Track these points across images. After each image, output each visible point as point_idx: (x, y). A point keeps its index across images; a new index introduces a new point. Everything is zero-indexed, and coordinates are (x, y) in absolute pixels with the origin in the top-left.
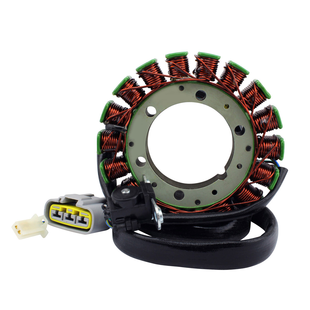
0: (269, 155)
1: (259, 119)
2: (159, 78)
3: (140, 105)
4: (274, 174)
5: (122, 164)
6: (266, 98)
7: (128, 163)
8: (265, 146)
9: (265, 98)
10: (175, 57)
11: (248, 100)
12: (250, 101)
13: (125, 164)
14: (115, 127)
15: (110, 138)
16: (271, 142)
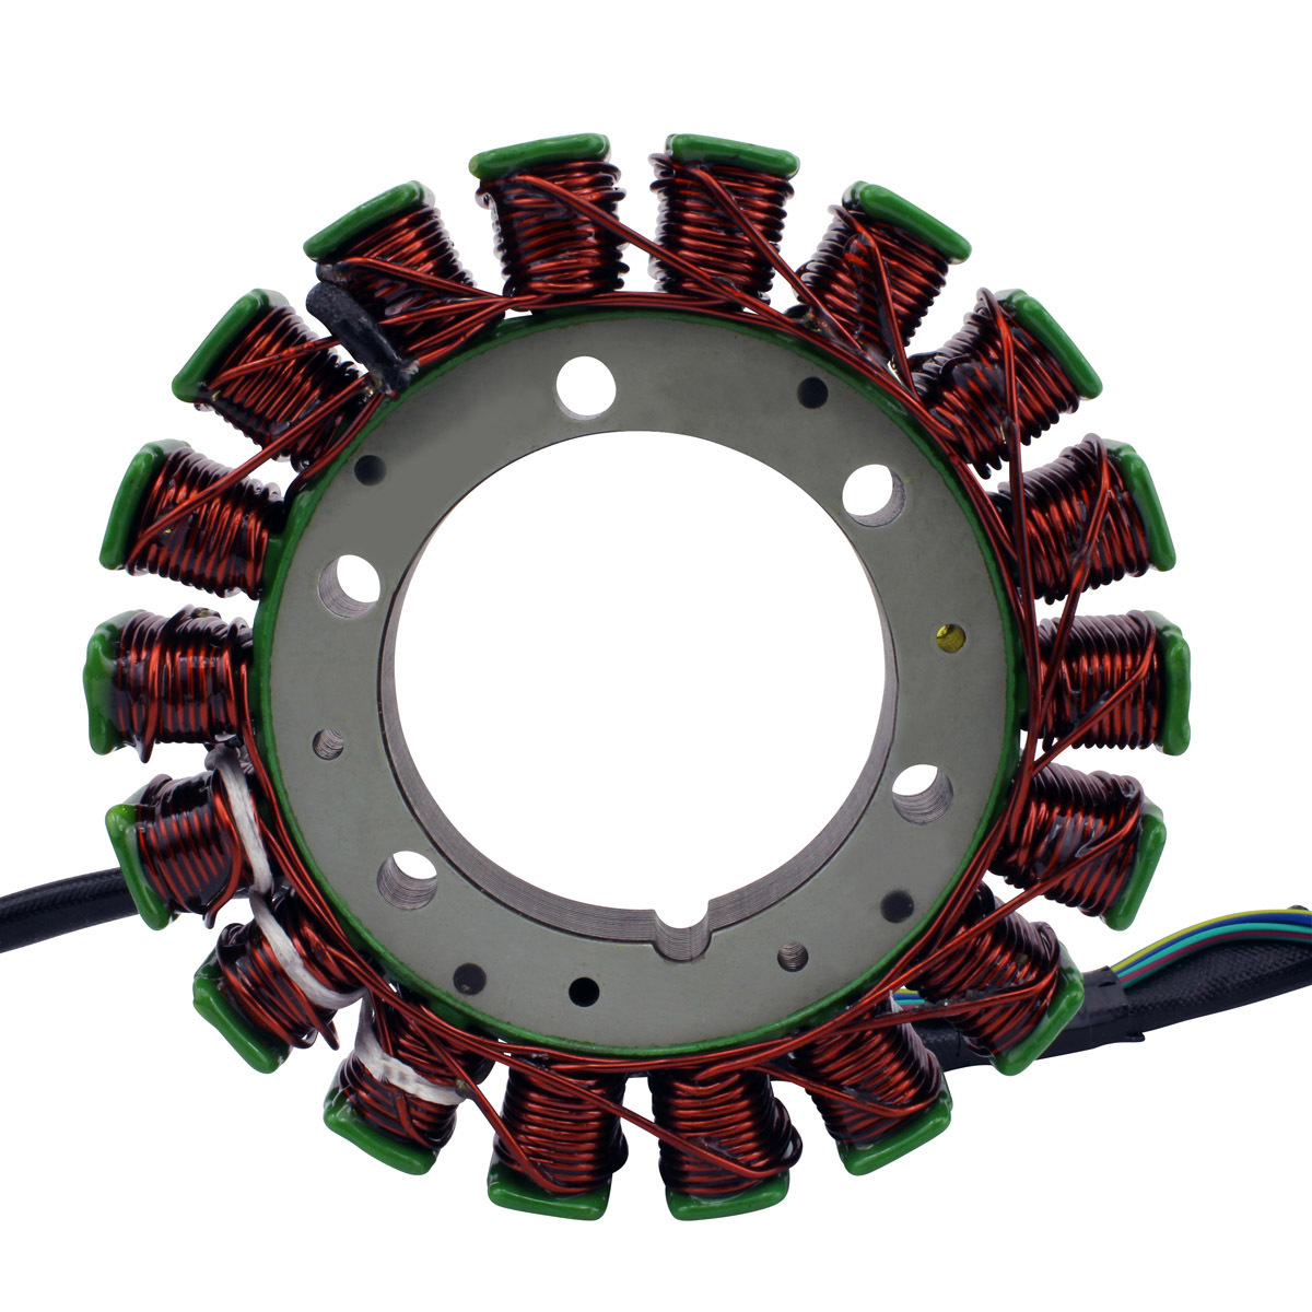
0: (965, 1011)
1: (1057, 810)
2: (750, 260)
3: (561, 322)
4: (923, 1109)
5: (252, 524)
6: (1159, 741)
7: (284, 547)
8: (984, 950)
9: (1153, 733)
10: (898, 226)
11: (1075, 685)
12: (1079, 696)
13: (265, 535)
14: (361, 324)
15: (293, 362)
16: (1025, 957)
